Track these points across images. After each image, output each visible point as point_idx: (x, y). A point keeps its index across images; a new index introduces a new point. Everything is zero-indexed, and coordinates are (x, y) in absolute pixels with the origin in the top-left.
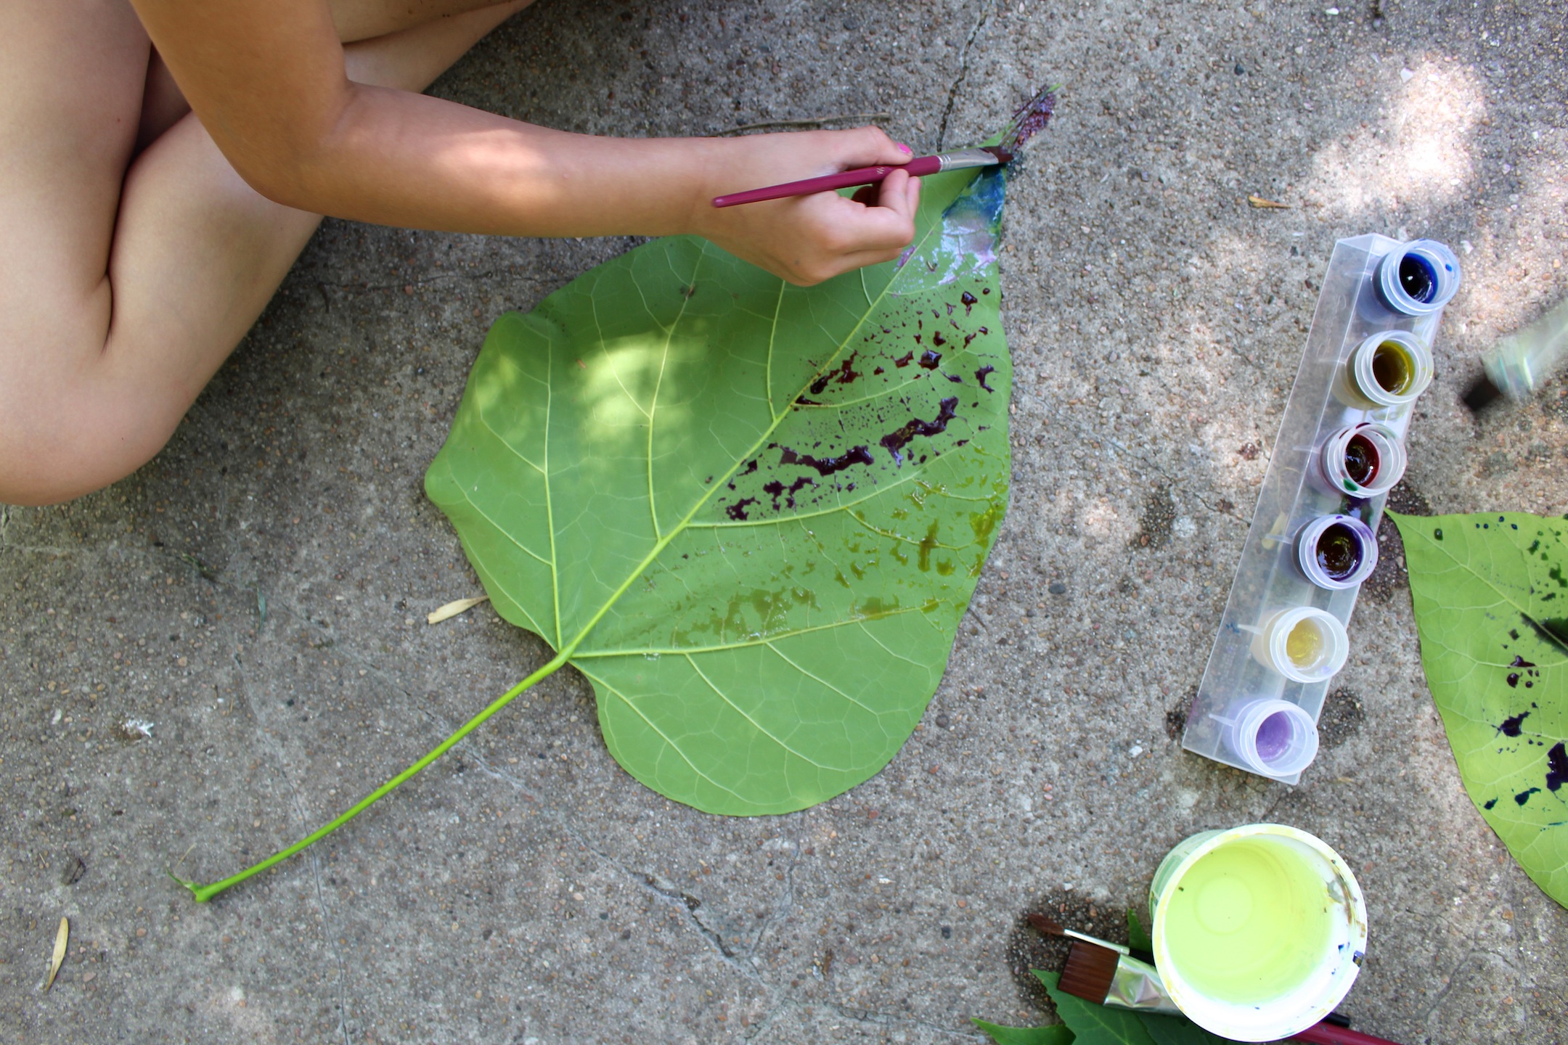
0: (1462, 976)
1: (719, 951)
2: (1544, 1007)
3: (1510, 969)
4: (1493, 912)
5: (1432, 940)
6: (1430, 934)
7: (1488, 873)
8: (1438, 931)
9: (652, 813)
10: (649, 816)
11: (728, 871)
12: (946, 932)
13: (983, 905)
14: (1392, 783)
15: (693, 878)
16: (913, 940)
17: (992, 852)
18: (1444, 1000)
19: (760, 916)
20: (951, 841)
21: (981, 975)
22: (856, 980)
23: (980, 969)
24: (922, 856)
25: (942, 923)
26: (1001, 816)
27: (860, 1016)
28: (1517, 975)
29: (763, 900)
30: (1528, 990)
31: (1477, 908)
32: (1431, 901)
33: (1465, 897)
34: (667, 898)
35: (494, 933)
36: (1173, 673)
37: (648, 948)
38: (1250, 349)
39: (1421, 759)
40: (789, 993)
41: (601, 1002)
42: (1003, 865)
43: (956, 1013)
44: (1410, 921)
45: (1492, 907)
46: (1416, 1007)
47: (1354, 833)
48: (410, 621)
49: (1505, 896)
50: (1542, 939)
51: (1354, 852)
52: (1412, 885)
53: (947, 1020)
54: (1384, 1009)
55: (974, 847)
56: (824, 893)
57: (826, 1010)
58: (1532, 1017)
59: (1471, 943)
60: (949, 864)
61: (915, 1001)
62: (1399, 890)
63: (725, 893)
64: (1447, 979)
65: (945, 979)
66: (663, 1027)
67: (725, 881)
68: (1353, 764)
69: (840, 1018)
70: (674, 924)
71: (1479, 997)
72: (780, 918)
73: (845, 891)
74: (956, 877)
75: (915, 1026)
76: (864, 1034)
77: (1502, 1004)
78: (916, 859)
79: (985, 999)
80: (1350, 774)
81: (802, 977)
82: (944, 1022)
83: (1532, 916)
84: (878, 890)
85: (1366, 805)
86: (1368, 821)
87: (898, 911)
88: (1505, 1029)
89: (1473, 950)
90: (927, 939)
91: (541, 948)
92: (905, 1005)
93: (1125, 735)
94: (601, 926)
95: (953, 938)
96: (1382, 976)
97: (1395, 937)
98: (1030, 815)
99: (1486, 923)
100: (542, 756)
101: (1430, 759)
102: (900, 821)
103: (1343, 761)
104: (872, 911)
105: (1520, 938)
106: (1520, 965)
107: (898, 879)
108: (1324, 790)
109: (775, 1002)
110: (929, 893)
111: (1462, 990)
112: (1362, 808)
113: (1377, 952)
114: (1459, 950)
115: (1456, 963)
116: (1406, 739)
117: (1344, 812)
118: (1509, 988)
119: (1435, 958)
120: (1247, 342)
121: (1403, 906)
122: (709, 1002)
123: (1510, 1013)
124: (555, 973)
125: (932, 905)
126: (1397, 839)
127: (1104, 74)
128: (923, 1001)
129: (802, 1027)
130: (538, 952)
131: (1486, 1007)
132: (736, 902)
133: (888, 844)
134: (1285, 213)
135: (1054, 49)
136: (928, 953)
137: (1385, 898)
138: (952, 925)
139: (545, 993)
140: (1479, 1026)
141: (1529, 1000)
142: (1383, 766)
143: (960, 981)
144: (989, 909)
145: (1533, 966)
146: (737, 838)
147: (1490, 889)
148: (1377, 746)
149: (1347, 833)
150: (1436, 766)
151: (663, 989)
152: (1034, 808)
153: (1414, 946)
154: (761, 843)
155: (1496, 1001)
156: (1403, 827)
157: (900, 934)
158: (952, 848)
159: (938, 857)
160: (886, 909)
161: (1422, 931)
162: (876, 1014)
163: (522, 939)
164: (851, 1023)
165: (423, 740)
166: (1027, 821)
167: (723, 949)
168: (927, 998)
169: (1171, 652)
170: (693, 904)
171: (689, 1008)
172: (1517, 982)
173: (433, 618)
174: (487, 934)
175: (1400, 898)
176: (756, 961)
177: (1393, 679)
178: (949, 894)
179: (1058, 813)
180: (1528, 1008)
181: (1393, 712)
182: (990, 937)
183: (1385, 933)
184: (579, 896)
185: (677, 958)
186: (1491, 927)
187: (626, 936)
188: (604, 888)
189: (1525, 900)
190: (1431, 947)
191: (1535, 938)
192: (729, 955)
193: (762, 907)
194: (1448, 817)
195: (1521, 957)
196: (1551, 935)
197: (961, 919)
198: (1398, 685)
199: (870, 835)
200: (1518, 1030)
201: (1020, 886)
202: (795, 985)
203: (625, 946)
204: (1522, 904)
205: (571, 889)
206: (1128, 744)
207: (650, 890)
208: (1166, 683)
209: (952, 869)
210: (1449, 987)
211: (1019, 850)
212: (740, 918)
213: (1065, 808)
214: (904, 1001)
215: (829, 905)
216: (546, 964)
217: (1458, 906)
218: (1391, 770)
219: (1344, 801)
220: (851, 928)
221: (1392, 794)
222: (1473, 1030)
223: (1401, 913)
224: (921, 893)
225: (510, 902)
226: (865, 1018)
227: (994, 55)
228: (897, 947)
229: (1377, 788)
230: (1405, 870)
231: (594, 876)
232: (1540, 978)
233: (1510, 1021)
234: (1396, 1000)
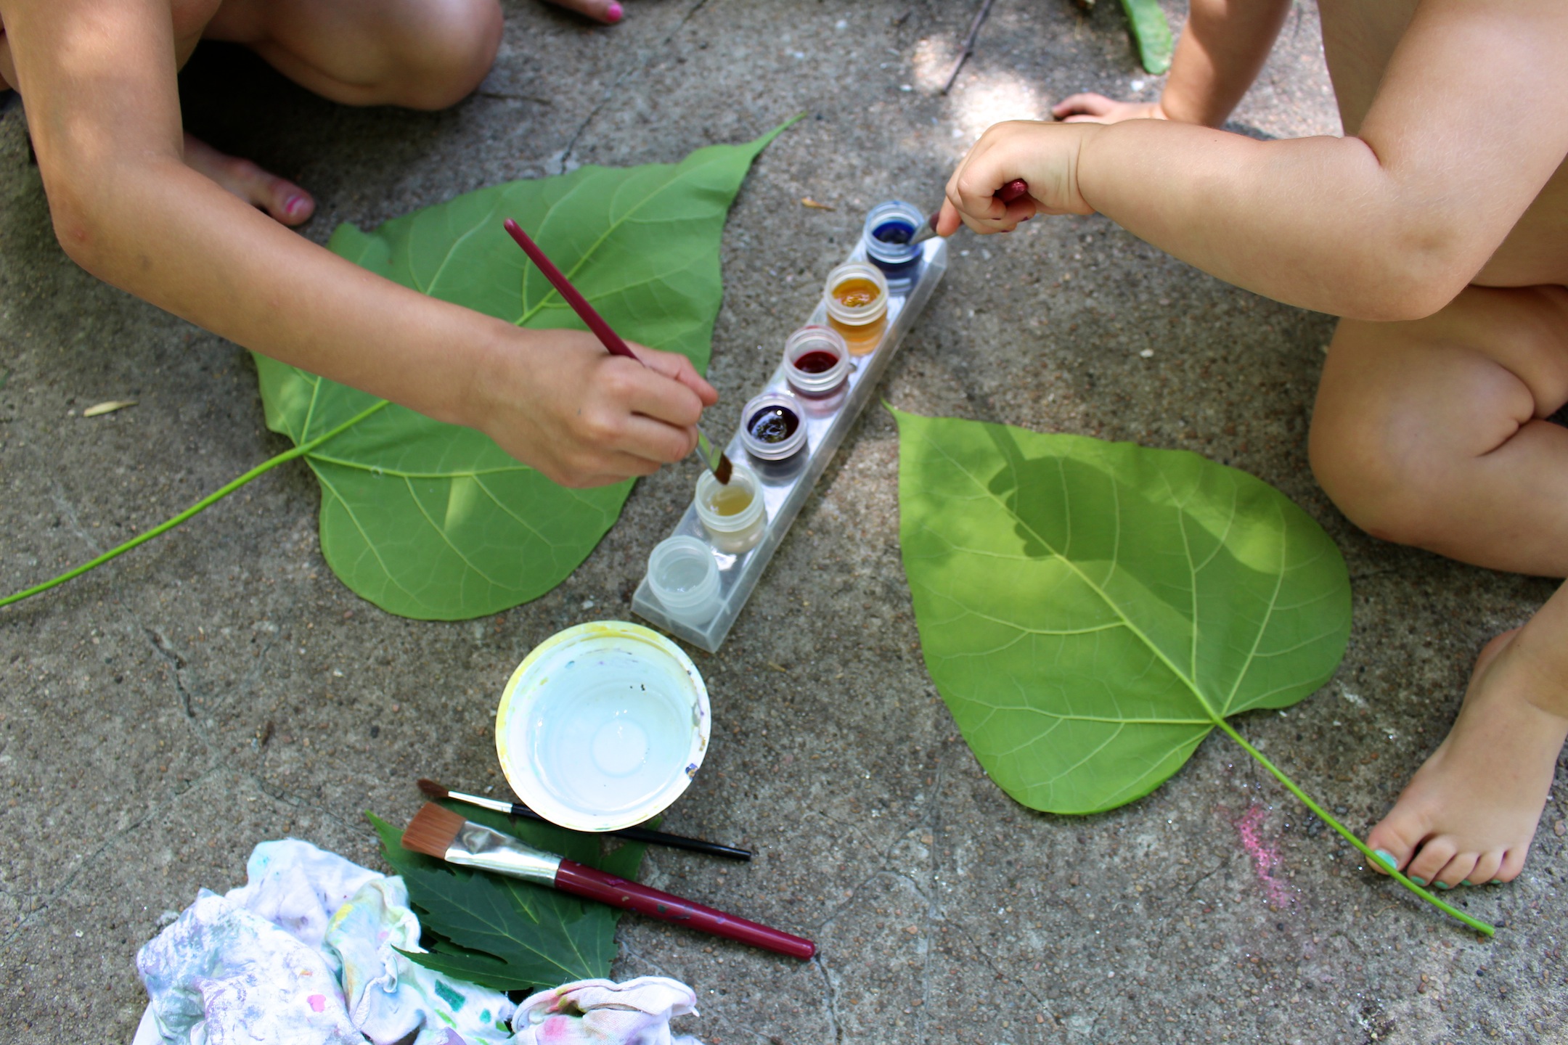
0: (867, 893)
1: (185, 709)
2: (950, 945)
3: (920, 897)
4: (911, 834)
5: (842, 847)
6: (840, 841)
7: (914, 791)
8: (850, 841)
9: (179, 583)
10: (176, 585)
11: (219, 641)
12: (375, 732)
13: (414, 714)
14: (827, 683)
15: (188, 643)
16: (346, 732)
17: (437, 668)
18: (842, 913)
19: (229, 684)
20: (406, 652)
21: (393, 779)
22: (285, 759)
23: (393, 773)
24: (377, 659)
25: (374, 723)
26: (454, 638)
27: (278, 794)
28: (927, 904)
29: (236, 671)
30: (937, 923)
31: (896, 825)
32: (847, 808)
33: (884, 811)
34: (163, 656)
35: (20, 659)
36: (639, 545)
37: (130, 695)
38: (774, 305)
39: (862, 666)
40: (226, 758)
41: (75, 735)
42: (442, 681)
43: (359, 810)
44: (822, 823)
45: (912, 828)
46: (811, 915)
47: (780, 723)
48: (71, 413)
49: (927, 818)
50: (960, 872)
51: (776, 742)
52: (831, 788)
53: (350, 815)
54: (777, 909)
55: (423, 660)
56: (285, 675)
57: (251, 781)
58: (935, 952)
59: (883, 861)
60: (397, 671)
61: (328, 790)
62: (815, 789)
63: (207, 659)
64: (850, 893)
65: (360, 776)
66: (114, 767)
67: (213, 649)
68: (792, 657)
69: (260, 792)
70: (159, 677)
71: (881, 919)
72: (243, 689)
73: (303, 677)
74: (399, 684)
75: (320, 814)
76: (275, 812)
77: (904, 931)
78: (372, 660)
79: (389, 803)
80: (786, 666)
81: (242, 745)
82: (346, 817)
83: (953, 846)
84: (330, 681)
85: (798, 699)
86: (795, 714)
87: (341, 704)
88: (903, 960)
89: (884, 869)
90: (356, 734)
91: (50, 677)
92: (318, 792)
93: (581, 590)
94: (103, 669)
95: (378, 739)
96: (782, 874)
97: (802, 837)
98: (479, 643)
99: (902, 843)
100: (119, 525)
101: (871, 668)
102: (369, 626)
103: (782, 653)
104: (319, 699)
105: (936, 867)
106: (931, 895)
107: (350, 675)
108: (757, 675)
109: (211, 763)
110: (372, 693)
111: (864, 907)
112: (792, 701)
113: (781, 847)
114: (868, 865)
115: (863, 878)
116: (849, 644)
117: (774, 701)
118: (916, 917)
119: (841, 869)
120: (774, 299)
121: (817, 807)
122: (160, 751)
123: (912, 943)
124: (49, 703)
125: (371, 705)
126: (823, 739)
127: (711, 111)
128: (335, 792)
129: (225, 793)
130: (45, 682)
131: (886, 931)
132: (215, 669)
133: (352, 643)
134: (831, 214)
135: (679, 94)
136: (353, 748)
137: (799, 794)
138: (382, 726)
139: (35, 718)
140: (876, 950)
141: (935, 934)
142: (822, 666)
143: (372, 780)
144: (419, 719)
145: (947, 899)
146: (235, 615)
147: (913, 809)
148: (818, 646)
149: (773, 722)
150: (876, 676)
151: (128, 733)
152: (485, 636)
153: (820, 851)
154: (252, 623)
155: (899, 927)
156: (832, 729)
157: (336, 725)
158: (404, 658)
159: (388, 663)
160: (331, 700)
161: (832, 837)
162: (291, 796)
163: (39, 668)
164: (266, 799)
165: (40, 499)
166: (476, 648)
167: (189, 708)
168: (340, 790)
169: (643, 528)
170: (180, 664)
171: (141, 755)
172: (925, 912)
173: (89, 412)
174: (13, 660)
175: (815, 798)
176: (210, 723)
177: (847, 588)
178: (388, 697)
179: (503, 645)
180: (933, 942)
181: (841, 617)
182: (412, 745)
183: (793, 830)
184: (96, 641)
185: (152, 706)
186: (907, 848)
187: (119, 680)
188: (119, 637)
189: (948, 828)
190: (839, 855)
191: (953, 869)
192: (192, 715)
193: (233, 677)
194: (881, 727)
195: (934, 886)
196: (971, 870)
197: (392, 723)
198: (852, 594)
199: (340, 633)
200: (918, 964)
201: (451, 704)
202: (234, 751)
203: (113, 689)
204: (945, 831)
205: (93, 633)
206: (583, 598)
207: (153, 646)
208: (631, 552)
209: (398, 676)
210: (851, 901)
211: (460, 671)
212: (212, 683)
213: (511, 643)
214: (319, 789)
215: (286, 686)
216: (47, 692)
217: (876, 818)
218: (829, 671)
219: (776, 691)
220: (297, 710)
221: (826, 693)
222: (867, 952)
223: (813, 813)
224: (365, 692)
225: (43, 636)
226: (280, 798)
227: (632, 93)
228: (329, 735)
229: (811, 685)
230: (826, 771)
231: (115, 626)
232: (952, 913)
233: (911, 953)
234: (791, 902)
